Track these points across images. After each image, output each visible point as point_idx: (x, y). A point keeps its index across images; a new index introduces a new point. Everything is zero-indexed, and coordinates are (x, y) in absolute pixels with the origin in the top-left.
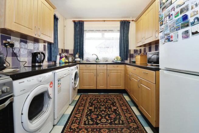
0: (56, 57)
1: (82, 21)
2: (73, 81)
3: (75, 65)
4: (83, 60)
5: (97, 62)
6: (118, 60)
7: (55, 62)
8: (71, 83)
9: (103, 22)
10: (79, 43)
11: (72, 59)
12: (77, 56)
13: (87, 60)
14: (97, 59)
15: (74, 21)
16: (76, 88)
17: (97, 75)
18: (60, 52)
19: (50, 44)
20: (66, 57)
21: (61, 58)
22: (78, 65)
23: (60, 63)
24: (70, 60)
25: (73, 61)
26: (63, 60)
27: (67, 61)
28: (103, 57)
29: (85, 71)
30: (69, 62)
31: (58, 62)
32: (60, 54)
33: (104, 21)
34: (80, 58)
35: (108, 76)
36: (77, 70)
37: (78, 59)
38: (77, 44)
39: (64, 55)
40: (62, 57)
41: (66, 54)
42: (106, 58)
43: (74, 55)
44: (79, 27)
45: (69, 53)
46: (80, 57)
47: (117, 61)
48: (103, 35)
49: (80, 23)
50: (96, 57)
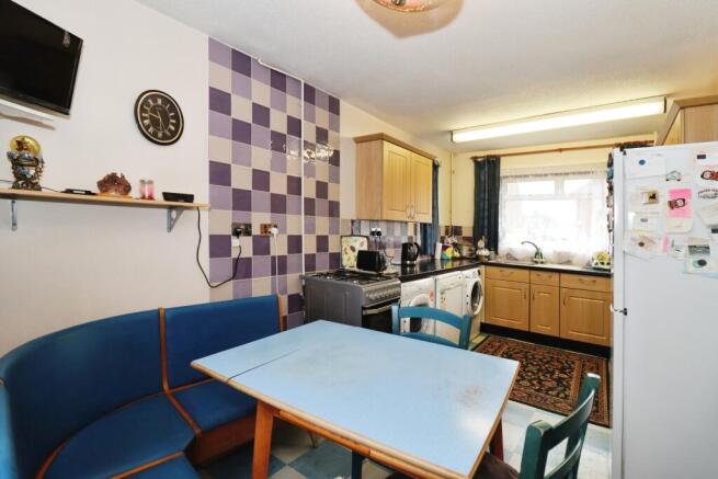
0: (435, 246)
1: (494, 156)
2: (469, 300)
3: (476, 266)
4: (497, 253)
5: (536, 262)
6: (603, 263)
7: (433, 256)
8: (464, 303)
9: (558, 153)
10: (486, 213)
11: (470, 250)
12: (481, 244)
13: (509, 256)
14: (538, 254)
15: (475, 159)
16: (475, 316)
17: (531, 298)
18: (442, 233)
19: (424, 226)
20: (455, 245)
21: (444, 248)
22: (482, 268)
23: (442, 259)
24: (465, 252)
25: (471, 255)
26: (449, 253)
27: (457, 254)
28: (558, 250)
29: (498, 283)
30: (461, 258)
31: (438, 256)
32: (442, 240)
33: (560, 150)
34: (490, 250)
35: (562, 303)
36: (478, 279)
37: (485, 252)
38: (481, 214)
39: (450, 240)
40: (447, 247)
41: (455, 239)
42: (565, 253)
43: (474, 240)
44: (488, 173)
45: (464, 235)
46: (488, 246)
47: (600, 266)
48: (559, 187)
49: (489, 162)
50: (533, 250)
